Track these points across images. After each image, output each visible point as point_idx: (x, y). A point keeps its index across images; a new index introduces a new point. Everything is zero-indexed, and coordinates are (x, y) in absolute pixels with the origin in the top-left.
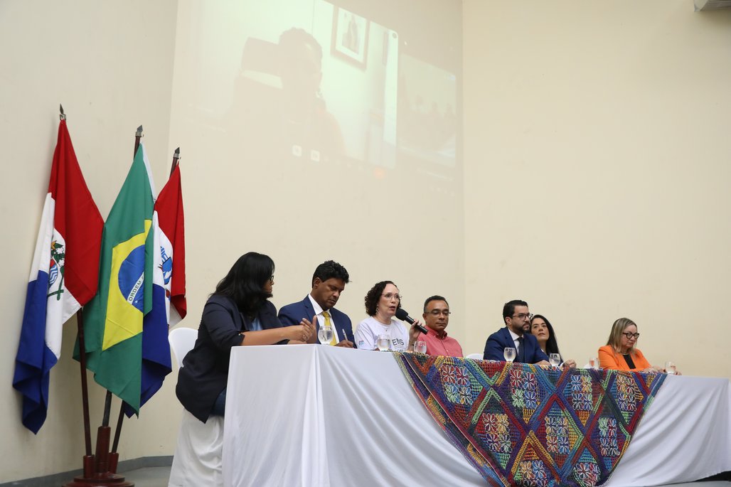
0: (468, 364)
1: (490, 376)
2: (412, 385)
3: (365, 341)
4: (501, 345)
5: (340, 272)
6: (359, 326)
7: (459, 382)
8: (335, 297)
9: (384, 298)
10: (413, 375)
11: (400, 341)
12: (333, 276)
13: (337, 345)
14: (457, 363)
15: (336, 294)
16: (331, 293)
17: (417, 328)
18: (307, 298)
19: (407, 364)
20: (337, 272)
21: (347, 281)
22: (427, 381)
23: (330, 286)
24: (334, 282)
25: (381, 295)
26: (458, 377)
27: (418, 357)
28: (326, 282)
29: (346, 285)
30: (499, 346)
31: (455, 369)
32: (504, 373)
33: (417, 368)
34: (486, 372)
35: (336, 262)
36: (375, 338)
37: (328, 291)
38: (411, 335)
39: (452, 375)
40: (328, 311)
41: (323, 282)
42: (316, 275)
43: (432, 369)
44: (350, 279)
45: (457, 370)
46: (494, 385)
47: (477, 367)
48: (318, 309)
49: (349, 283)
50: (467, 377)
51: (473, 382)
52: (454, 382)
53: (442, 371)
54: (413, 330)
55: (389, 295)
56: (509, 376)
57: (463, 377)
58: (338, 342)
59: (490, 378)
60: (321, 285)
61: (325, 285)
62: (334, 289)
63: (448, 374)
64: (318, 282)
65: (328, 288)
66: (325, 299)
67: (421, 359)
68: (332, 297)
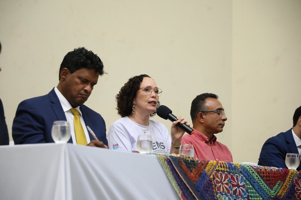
0: (244, 171)
1: (271, 185)
2: (180, 195)
3: (120, 144)
4: (280, 150)
5: (92, 62)
6: (112, 127)
7: (235, 192)
8: (86, 91)
9: (142, 92)
10: (180, 183)
11: (161, 145)
12: (84, 65)
13: (88, 145)
14: (232, 169)
15: (88, 88)
16: (81, 86)
17: (180, 127)
18: (53, 92)
19: (173, 170)
20: (89, 61)
21: (101, 73)
22: (197, 190)
23: (79, 78)
24: (85, 73)
25: (138, 88)
26: (234, 186)
27: (186, 162)
28: (75, 74)
29: (100, 77)
30: (278, 152)
31: (229, 176)
32: (287, 183)
33: (185, 175)
34: (266, 181)
35: (89, 50)
36: (132, 141)
37: (77, 84)
38: (173, 135)
39: (227, 184)
40: (78, 108)
41: (72, 72)
42: (63, 65)
43: (202, 175)
44: (105, 69)
45: (232, 178)
46: (276, 196)
47: (255, 175)
48: (66, 106)
49: (104, 75)
50: (244, 186)
51: (251, 193)
52: (229, 192)
53: (214, 178)
54: (174, 129)
55: (147, 89)
56: (293, 186)
57: (238, 186)
58: (89, 141)
59: (271, 188)
60: (69, 77)
61: (75, 77)
62: (85, 81)
63: (221, 182)
64: (66, 74)
65: (78, 80)
66: (75, 93)
67: (190, 164)
68: (83, 92)
